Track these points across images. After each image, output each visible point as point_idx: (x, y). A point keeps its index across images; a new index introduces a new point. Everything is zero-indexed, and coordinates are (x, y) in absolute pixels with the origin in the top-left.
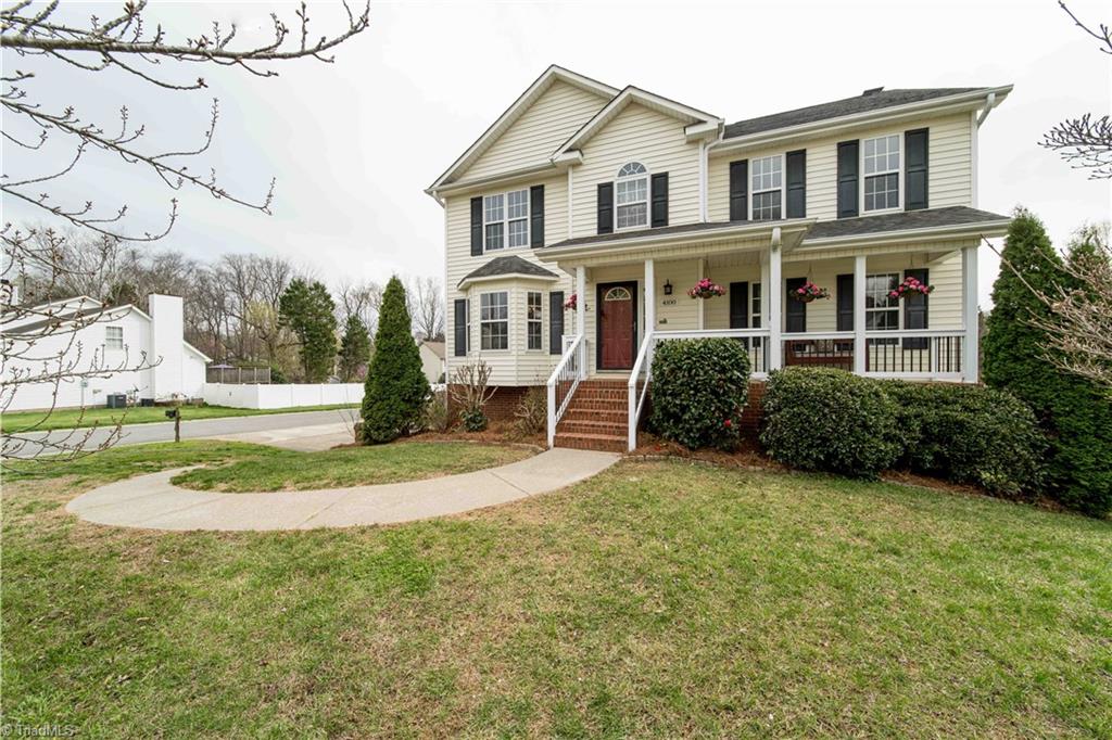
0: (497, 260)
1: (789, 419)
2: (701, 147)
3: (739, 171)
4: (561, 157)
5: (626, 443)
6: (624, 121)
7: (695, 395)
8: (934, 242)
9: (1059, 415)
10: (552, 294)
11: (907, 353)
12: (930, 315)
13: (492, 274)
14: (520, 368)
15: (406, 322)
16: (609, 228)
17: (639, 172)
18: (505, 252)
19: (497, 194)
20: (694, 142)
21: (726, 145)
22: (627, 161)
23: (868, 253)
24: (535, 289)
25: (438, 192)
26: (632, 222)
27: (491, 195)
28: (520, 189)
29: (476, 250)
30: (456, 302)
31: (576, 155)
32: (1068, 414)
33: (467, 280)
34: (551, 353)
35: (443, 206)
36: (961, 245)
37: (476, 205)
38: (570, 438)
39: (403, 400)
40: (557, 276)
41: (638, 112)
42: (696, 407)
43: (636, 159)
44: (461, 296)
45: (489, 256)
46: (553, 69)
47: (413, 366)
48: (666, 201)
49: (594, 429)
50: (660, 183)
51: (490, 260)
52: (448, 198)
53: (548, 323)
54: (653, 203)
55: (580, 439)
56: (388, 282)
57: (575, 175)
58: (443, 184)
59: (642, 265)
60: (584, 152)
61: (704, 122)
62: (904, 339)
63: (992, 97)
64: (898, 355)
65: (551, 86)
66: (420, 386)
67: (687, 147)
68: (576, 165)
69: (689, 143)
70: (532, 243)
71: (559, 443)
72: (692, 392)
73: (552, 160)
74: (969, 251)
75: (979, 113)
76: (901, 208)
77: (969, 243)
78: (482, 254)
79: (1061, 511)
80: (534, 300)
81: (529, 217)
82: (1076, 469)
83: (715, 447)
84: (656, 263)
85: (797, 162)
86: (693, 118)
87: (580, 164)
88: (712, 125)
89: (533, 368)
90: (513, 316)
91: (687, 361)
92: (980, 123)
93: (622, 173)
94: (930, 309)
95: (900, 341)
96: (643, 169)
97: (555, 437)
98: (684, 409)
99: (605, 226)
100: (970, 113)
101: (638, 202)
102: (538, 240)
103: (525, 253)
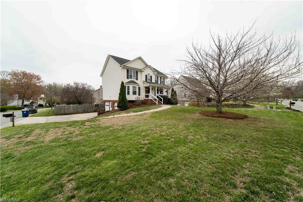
6: (148, 68)
10: (139, 87)
18: (132, 80)
19: (131, 70)
26: (149, 81)
27: (130, 70)
28: (135, 71)
29: (128, 78)
37: (128, 71)
40: (139, 85)
41: (150, 68)
45: (130, 80)
46: (140, 57)
48: (152, 79)
50: (151, 77)
57: (143, 72)
73: (140, 69)
81: (136, 75)
92: (167, 79)
93: (148, 74)
96: (150, 75)
99: (146, 80)
101: (149, 78)
102: (137, 79)
103: (135, 80)
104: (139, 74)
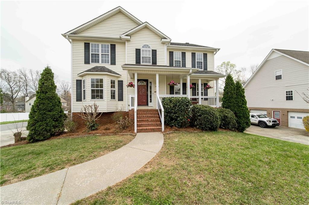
0: (97, 67)
1: (204, 118)
2: (165, 45)
3: (171, 54)
4: (123, 37)
5: (161, 129)
6: (143, 31)
7: (181, 113)
8: (209, 78)
9: (238, 113)
10: (119, 81)
11: (205, 101)
12: (208, 93)
13: (97, 71)
14: (108, 106)
15: (53, 87)
16: (140, 63)
17: (148, 48)
18: (100, 64)
19: (97, 43)
20: (163, 43)
21: (170, 47)
22: (145, 44)
23: (201, 78)
24: (113, 79)
25: (69, 36)
26: (146, 62)
27: (94, 43)
28: (107, 44)
29: (87, 62)
30: (77, 81)
31: (129, 37)
32: (239, 113)
33: (85, 73)
34: (118, 101)
35: (71, 43)
36: (216, 79)
37: (87, 46)
38: (143, 129)
39: (54, 120)
40: (121, 75)
41: (147, 30)
42: (181, 116)
43: (148, 44)
44: (79, 78)
45: (92, 65)
46: (119, 8)
47: (58, 106)
48: (156, 58)
49: (149, 125)
50: (154, 52)
51: (93, 67)
52: (73, 40)
53: (117, 91)
54: (152, 58)
55: (146, 129)
56: (44, 69)
57: (128, 44)
58: (71, 34)
59: (155, 75)
60: (131, 37)
61: (167, 39)
62: (204, 98)
63: (217, 50)
64: (203, 101)
65: (118, 13)
66: (61, 114)
67: (161, 44)
68: (128, 41)
69: (162, 43)
70: (111, 63)
71: (139, 131)
72: (180, 112)
73: (120, 37)
74: (217, 80)
75: (215, 53)
76: (203, 70)
77: (217, 79)
78: (89, 64)
79: (238, 132)
80: (113, 82)
81: (110, 54)
82: (241, 123)
83: (183, 127)
84: (160, 75)
85: (184, 54)
86: (164, 37)
87: (130, 41)
88: (168, 40)
89: (114, 106)
90: (105, 88)
91: (178, 103)
92: (215, 55)
93: (143, 47)
94: (208, 92)
95: (203, 99)
96: (149, 47)
97: (137, 129)
98: (178, 117)
99: (138, 61)
100: (213, 52)
101: (148, 56)
102: (113, 62)
103: (108, 66)
104: (118, 48)
